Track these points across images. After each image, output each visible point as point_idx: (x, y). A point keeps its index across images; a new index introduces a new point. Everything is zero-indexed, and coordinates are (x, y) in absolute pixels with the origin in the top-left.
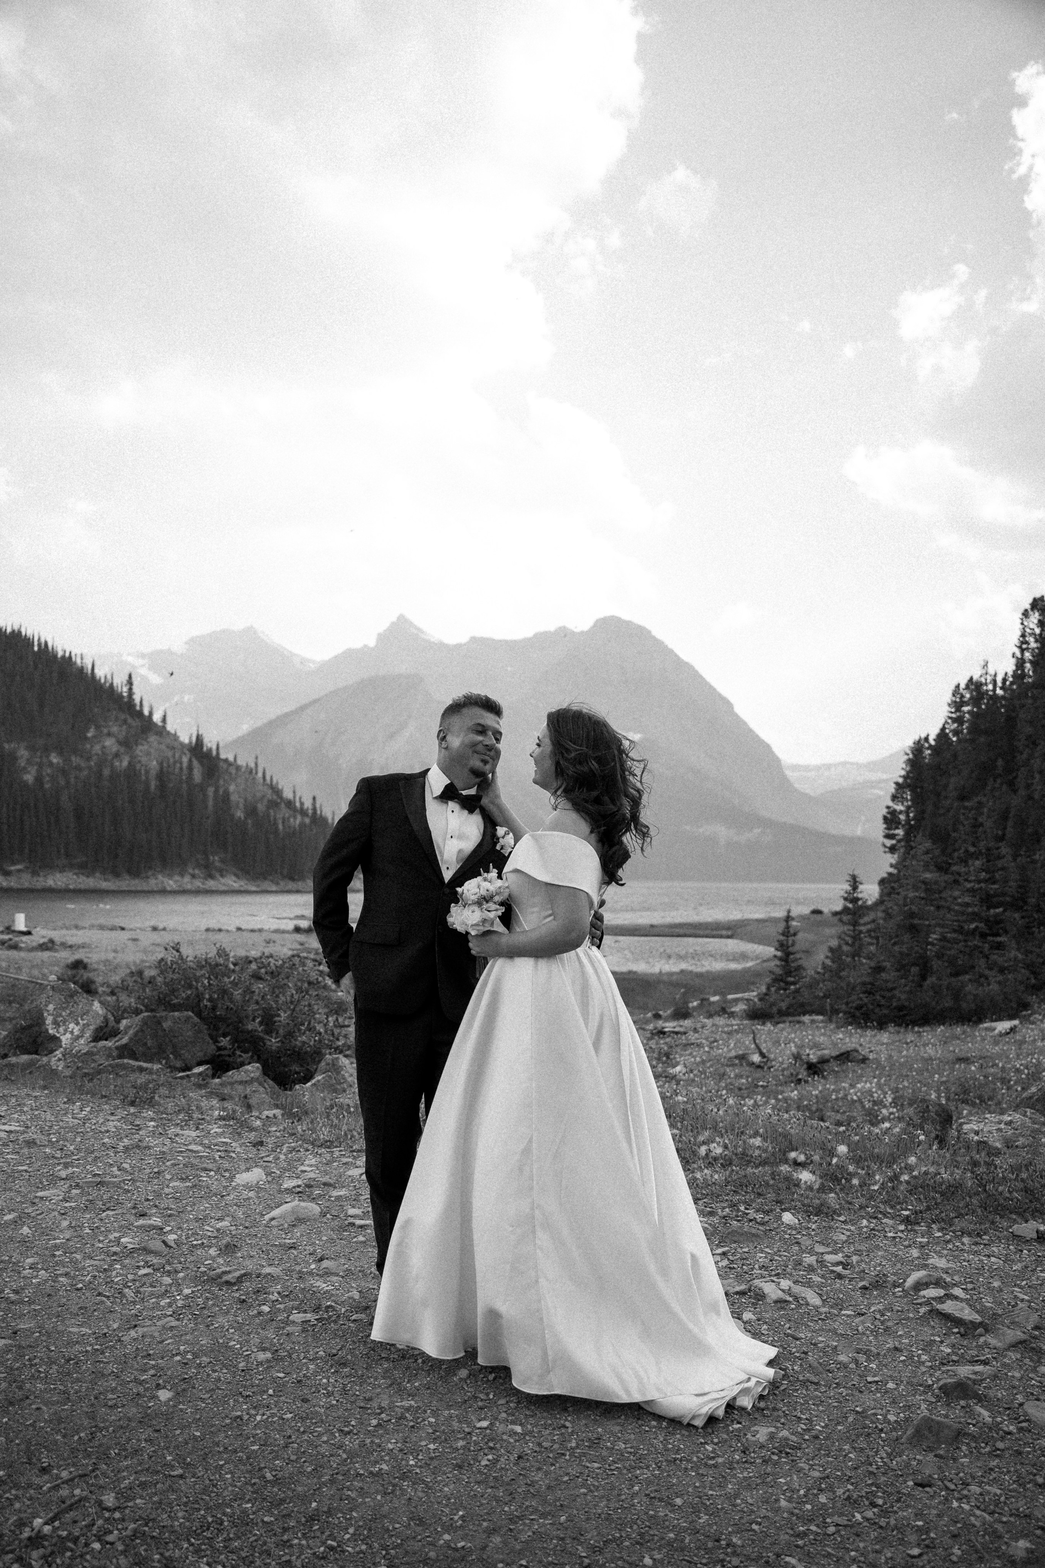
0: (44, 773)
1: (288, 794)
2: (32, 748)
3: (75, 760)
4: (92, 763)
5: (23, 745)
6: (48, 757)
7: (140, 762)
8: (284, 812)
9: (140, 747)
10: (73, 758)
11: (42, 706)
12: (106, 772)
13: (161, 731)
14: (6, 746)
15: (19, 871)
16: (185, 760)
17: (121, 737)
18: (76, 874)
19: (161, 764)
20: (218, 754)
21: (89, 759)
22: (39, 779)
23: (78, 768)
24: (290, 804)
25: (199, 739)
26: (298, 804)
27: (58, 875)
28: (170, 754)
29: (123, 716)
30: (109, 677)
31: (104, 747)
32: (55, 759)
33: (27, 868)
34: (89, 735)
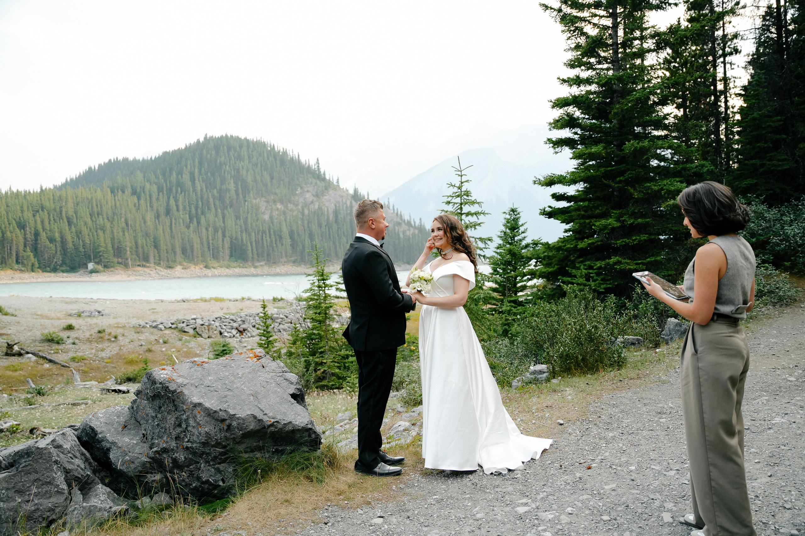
0: (274, 214)
1: (406, 217)
2: (267, 202)
3: (290, 206)
4: (300, 207)
5: (263, 199)
6: (276, 205)
7: (324, 205)
8: (404, 227)
9: (325, 197)
10: (289, 205)
11: (272, 178)
12: (306, 212)
13: (337, 187)
14: (254, 201)
15: (262, 266)
16: (348, 203)
17: (314, 193)
18: (292, 266)
19: (336, 206)
20: (368, 198)
21: (297, 205)
22: (271, 218)
23: (292, 210)
24: (409, 223)
25: (356, 191)
26: (413, 223)
27: (282, 267)
28: (341, 200)
29: (314, 181)
30: (307, 161)
31: (305, 198)
32: (279, 206)
33: (266, 264)
34: (297, 192)
